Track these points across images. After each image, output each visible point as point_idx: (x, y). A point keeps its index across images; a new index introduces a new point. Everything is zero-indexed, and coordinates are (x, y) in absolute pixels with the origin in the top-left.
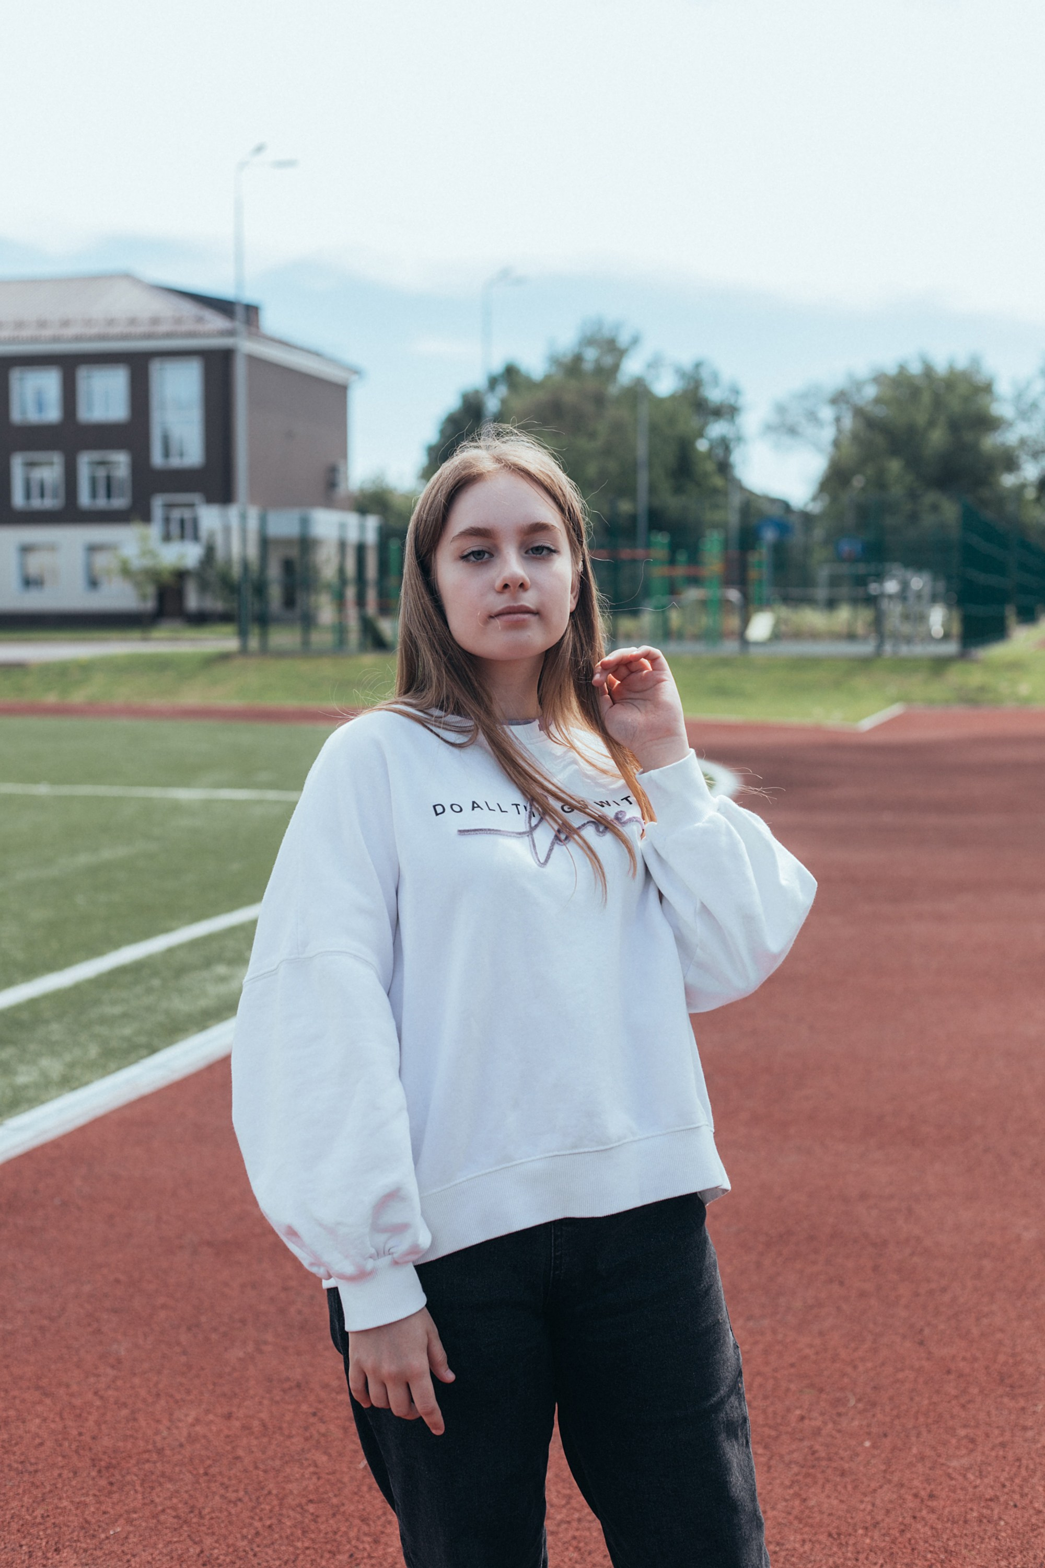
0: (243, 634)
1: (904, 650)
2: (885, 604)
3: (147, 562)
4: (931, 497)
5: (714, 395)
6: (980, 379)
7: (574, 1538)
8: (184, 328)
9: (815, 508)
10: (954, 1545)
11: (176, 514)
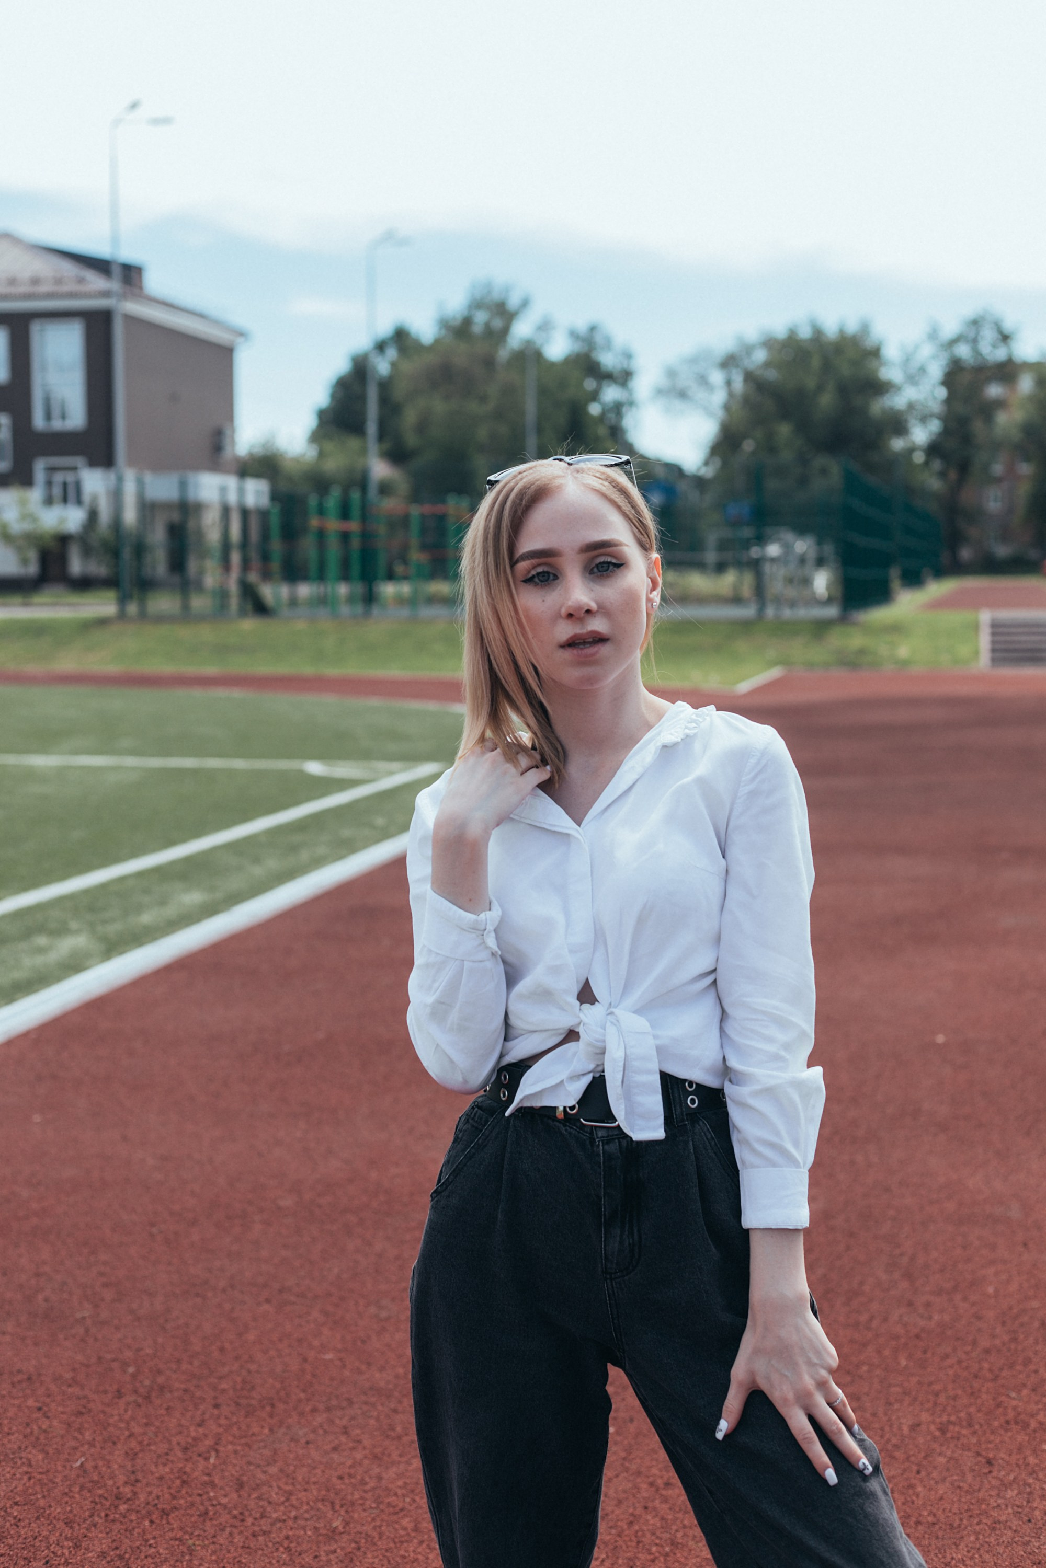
0: (122, 601)
1: (787, 613)
2: (767, 568)
3: (27, 526)
4: (820, 461)
5: (608, 360)
6: (869, 343)
7: (287, 1538)
8: (66, 288)
9: (708, 472)
10: (682, 1536)
11: (59, 477)
